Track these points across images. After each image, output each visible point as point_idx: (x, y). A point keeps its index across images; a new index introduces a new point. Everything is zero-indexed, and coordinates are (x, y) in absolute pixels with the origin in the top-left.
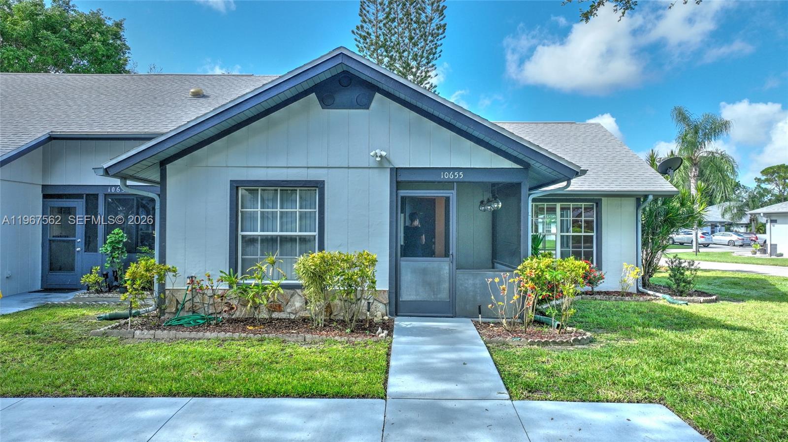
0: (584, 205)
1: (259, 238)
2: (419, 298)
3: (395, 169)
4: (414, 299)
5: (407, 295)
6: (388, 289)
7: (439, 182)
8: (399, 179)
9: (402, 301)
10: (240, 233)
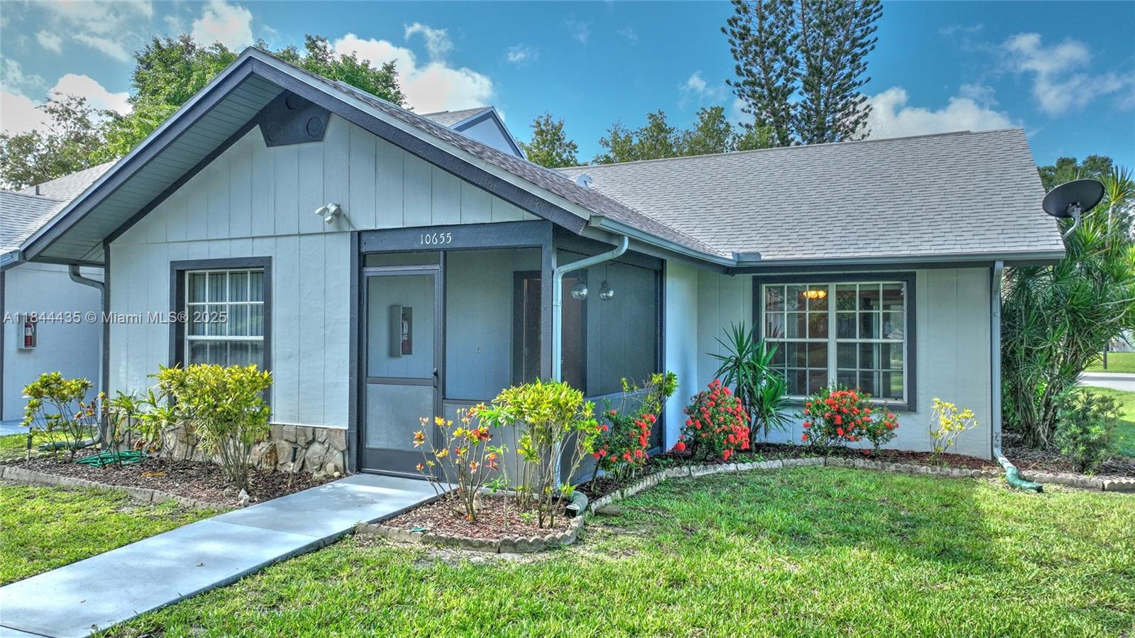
0: (883, 285)
1: (208, 344)
2: (391, 446)
3: (357, 233)
4: (384, 447)
5: (377, 440)
6: (347, 428)
7: (418, 251)
8: (363, 250)
9: (369, 449)
10: (188, 337)
